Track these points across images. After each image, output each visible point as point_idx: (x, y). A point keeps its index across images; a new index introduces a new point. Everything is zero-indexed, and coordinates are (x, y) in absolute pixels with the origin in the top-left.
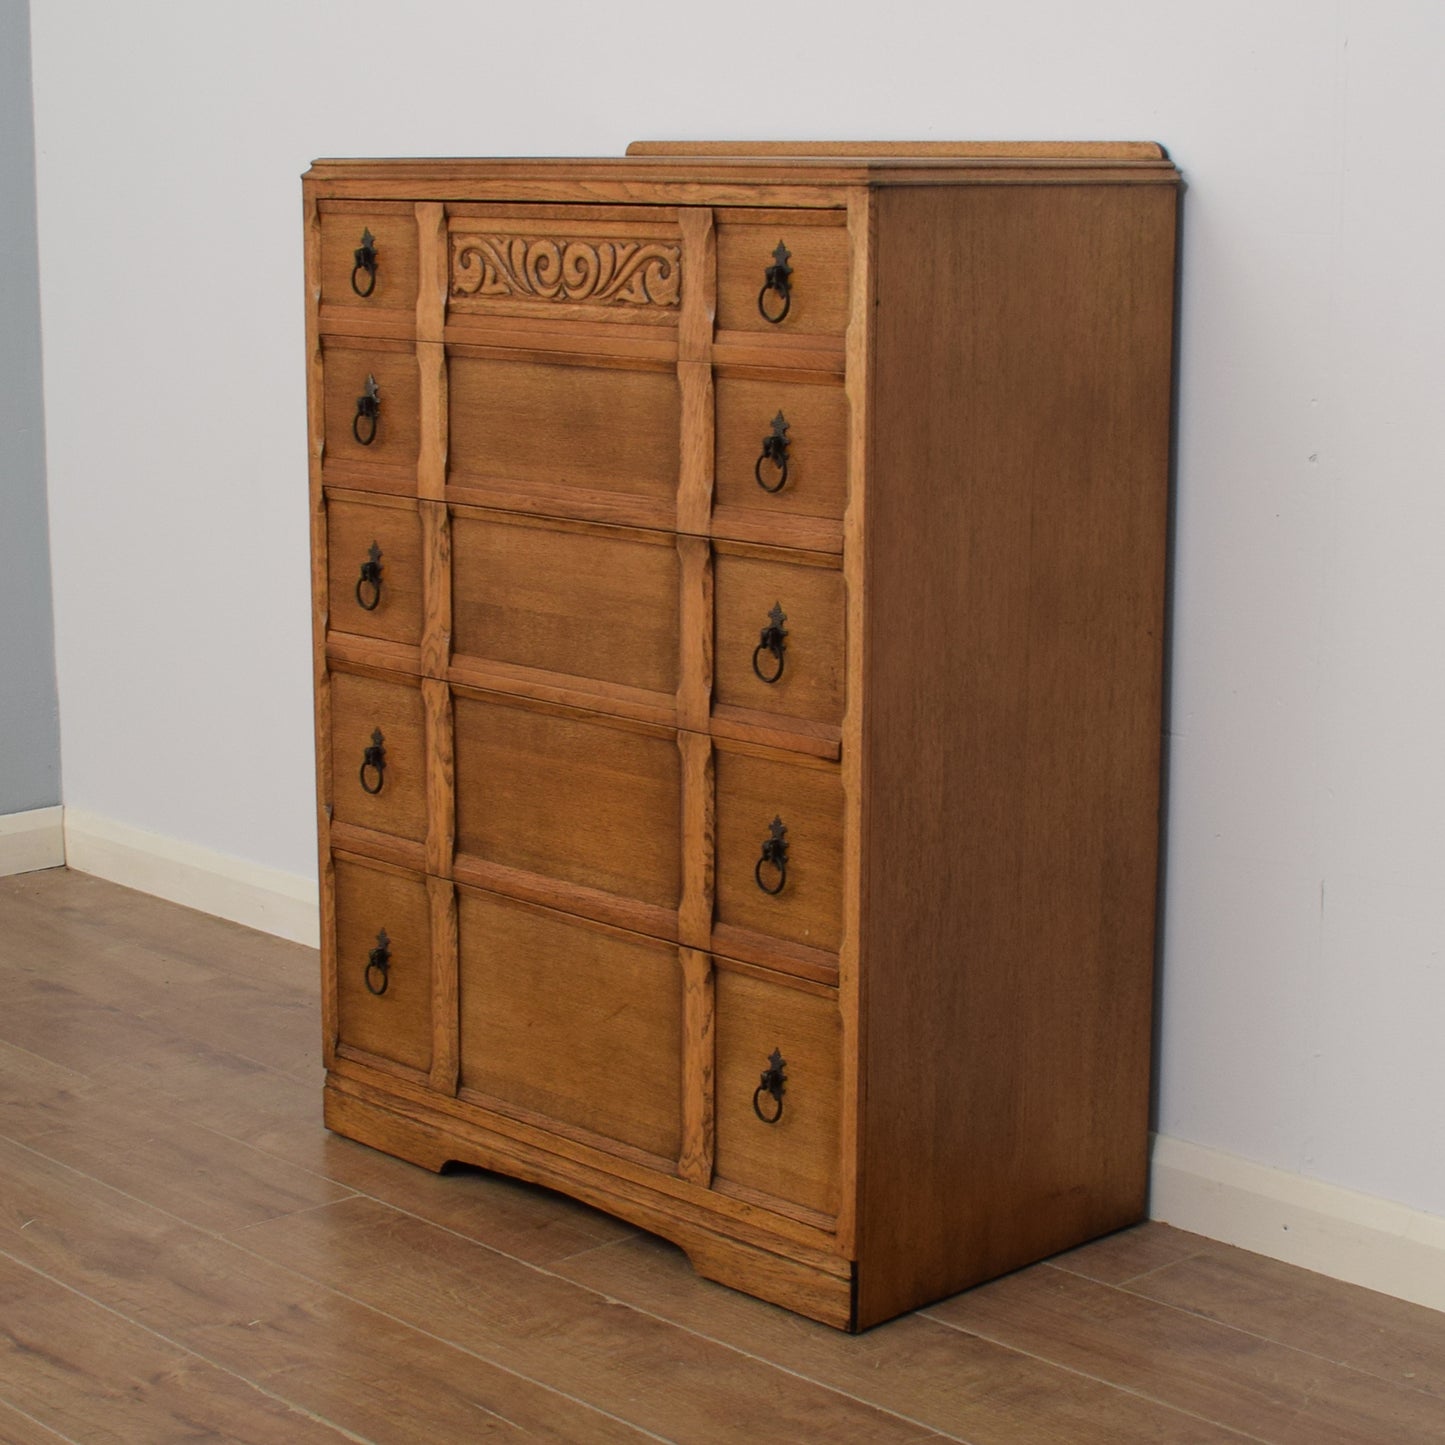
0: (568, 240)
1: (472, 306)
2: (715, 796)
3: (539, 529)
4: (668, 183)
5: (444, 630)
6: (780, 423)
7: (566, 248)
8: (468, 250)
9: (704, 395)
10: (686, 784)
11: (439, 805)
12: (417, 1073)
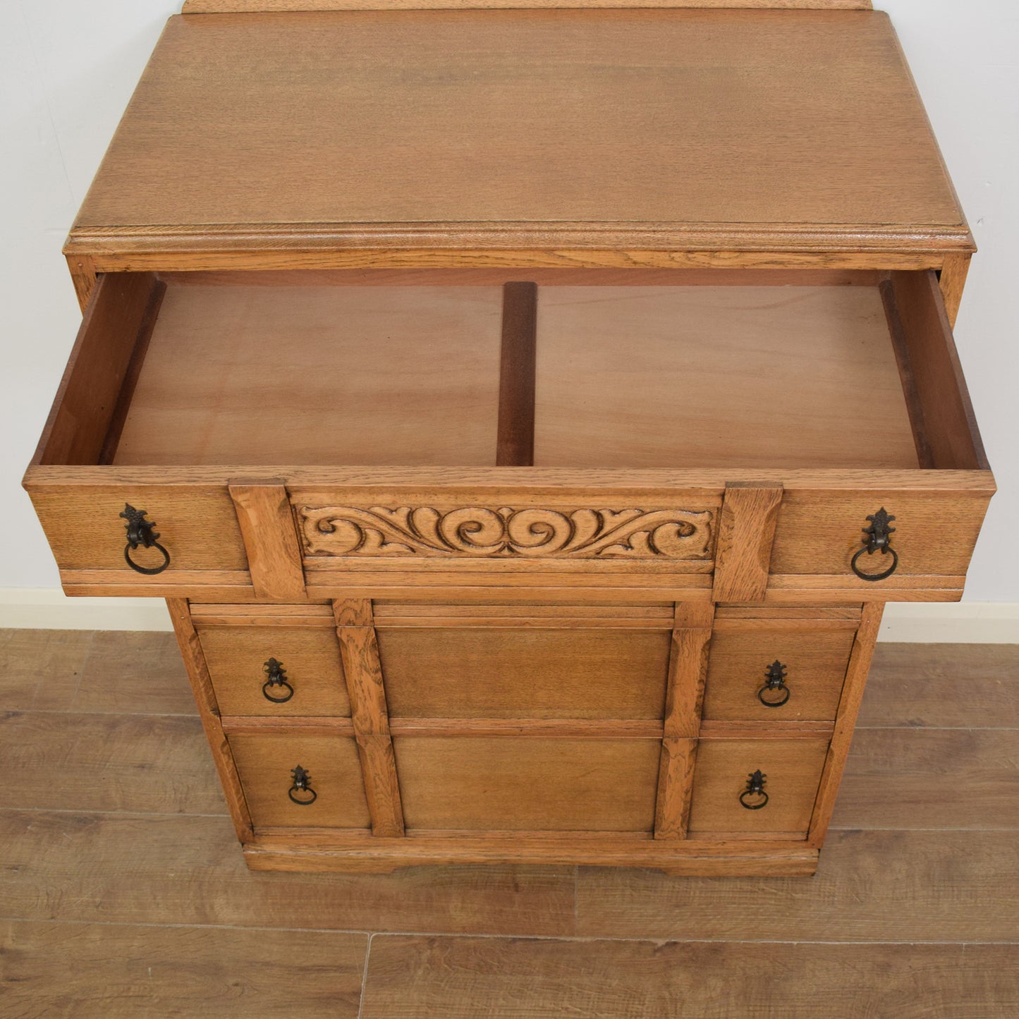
2: (708, 658)
4: (691, 251)
10: (680, 657)
11: (368, 697)
12: (354, 830)
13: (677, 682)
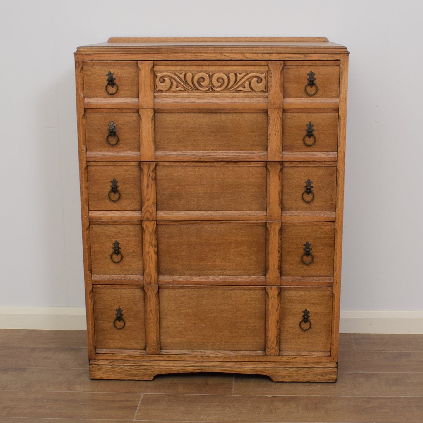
0: (213, 72)
1: (166, 95)
2: (281, 239)
3: (200, 166)
4: (264, 53)
5: (154, 204)
6: (310, 125)
7: (212, 75)
8: (163, 77)
9: (280, 118)
10: (270, 237)
11: (151, 261)
12: (138, 350)
13: (270, 252)
